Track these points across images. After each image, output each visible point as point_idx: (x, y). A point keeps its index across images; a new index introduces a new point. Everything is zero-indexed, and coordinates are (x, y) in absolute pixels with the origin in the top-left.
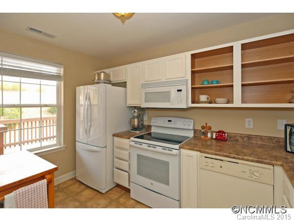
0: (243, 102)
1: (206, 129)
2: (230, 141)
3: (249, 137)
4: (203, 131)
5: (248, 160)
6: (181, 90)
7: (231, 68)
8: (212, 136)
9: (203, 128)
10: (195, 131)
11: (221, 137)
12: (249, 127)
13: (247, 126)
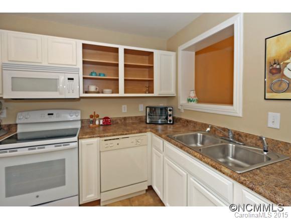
0: (125, 92)
1: (94, 117)
2: (113, 124)
3: (125, 119)
4: (91, 119)
5: (134, 133)
6: (72, 79)
7: (117, 65)
8: (100, 123)
9: (91, 116)
10: (82, 121)
11: (107, 122)
12: (124, 111)
13: (123, 111)
